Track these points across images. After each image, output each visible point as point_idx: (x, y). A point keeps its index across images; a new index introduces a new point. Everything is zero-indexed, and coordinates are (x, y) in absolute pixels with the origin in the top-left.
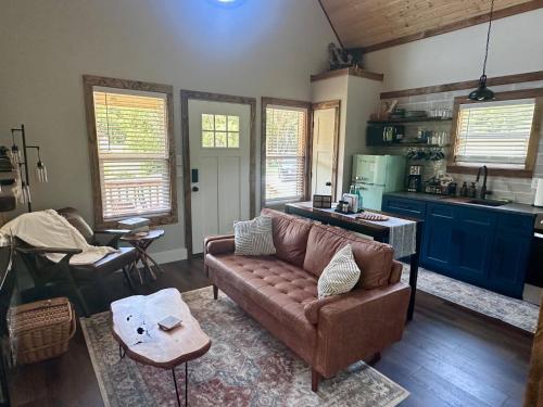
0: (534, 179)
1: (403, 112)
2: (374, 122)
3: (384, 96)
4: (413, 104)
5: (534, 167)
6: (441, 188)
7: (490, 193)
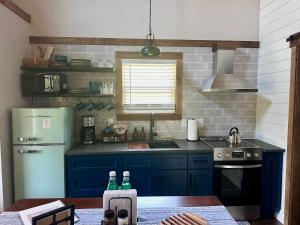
0: (184, 121)
1: (65, 59)
2: (31, 69)
3: (33, 40)
4: (72, 53)
5: (181, 111)
6: (119, 136)
7: (156, 135)
